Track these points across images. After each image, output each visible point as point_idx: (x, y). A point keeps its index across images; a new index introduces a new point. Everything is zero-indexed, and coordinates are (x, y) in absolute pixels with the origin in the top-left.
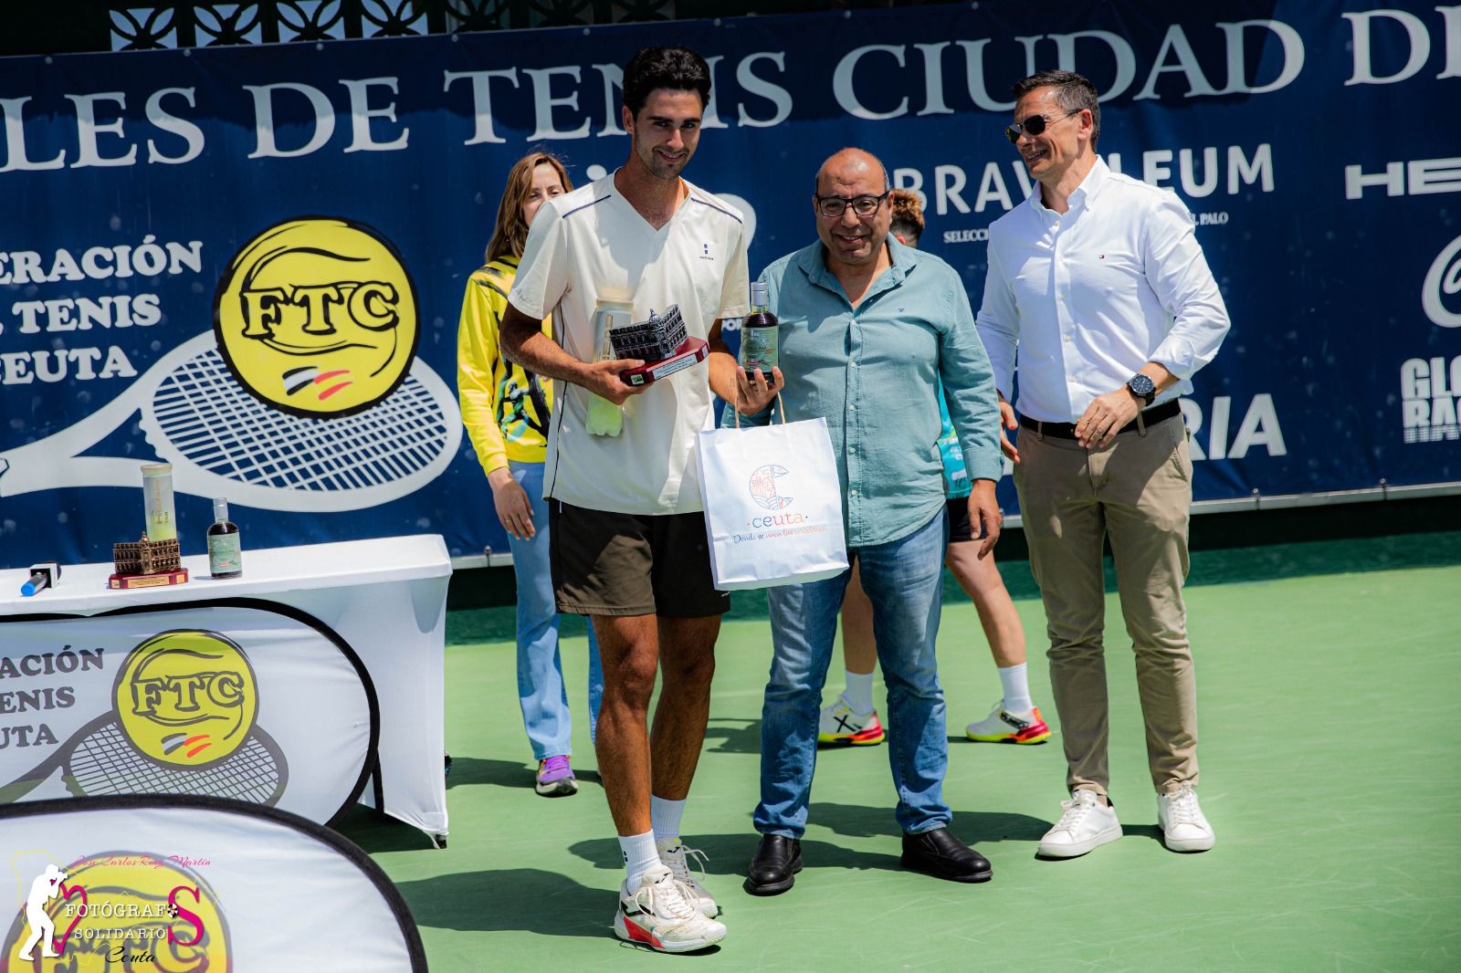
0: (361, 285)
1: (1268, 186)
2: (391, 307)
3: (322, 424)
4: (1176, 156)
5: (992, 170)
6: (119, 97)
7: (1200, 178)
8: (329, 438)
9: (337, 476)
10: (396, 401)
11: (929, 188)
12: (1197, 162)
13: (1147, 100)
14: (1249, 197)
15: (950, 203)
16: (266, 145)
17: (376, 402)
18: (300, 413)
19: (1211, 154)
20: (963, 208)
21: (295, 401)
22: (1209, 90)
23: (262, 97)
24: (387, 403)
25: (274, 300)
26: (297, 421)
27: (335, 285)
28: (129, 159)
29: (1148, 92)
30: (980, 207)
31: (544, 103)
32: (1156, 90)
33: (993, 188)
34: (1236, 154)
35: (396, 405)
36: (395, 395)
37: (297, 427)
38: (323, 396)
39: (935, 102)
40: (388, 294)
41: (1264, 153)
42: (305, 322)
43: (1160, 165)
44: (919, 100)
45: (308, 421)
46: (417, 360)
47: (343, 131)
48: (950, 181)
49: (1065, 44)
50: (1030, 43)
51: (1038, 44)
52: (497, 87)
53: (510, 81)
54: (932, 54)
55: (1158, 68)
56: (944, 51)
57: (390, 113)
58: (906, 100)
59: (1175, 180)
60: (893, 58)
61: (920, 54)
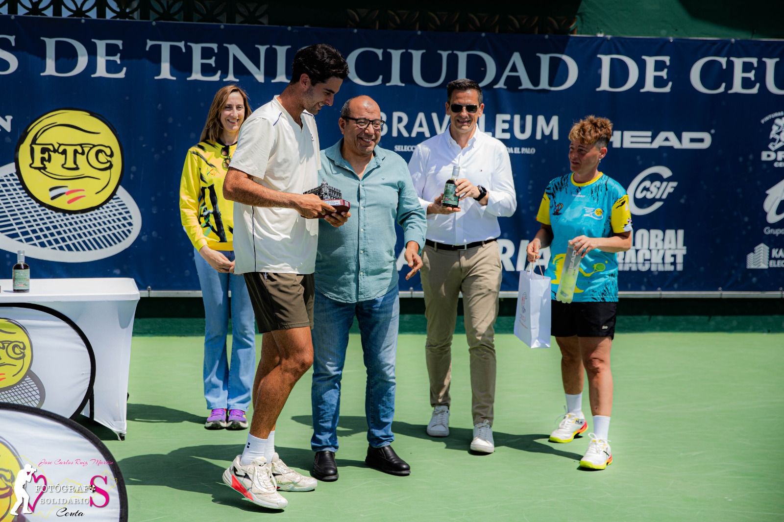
0: (94, 146)
1: (556, 137)
2: (109, 159)
3: (68, 216)
4: (512, 118)
5: (421, 116)
7: (523, 130)
8: (71, 224)
9: (74, 244)
10: (108, 207)
11: (389, 123)
12: (522, 122)
13: (500, 88)
14: (546, 142)
15: (399, 131)
16: (50, 68)
17: (97, 207)
18: (57, 210)
19: (529, 118)
20: (405, 134)
21: (55, 203)
22: (531, 87)
23: (50, 44)
24: (103, 208)
25: (48, 150)
26: (55, 214)
27: (81, 145)
29: (501, 85)
30: (414, 135)
31: (197, 61)
32: (505, 84)
33: (421, 125)
34: (541, 119)
35: (107, 210)
36: (108, 205)
37: (54, 217)
38: (70, 202)
39: (395, 80)
40: (108, 152)
41: (555, 120)
42: (63, 162)
43: (504, 121)
44: (387, 78)
45: (61, 214)
46: (120, 187)
47: (92, 66)
48: (400, 120)
49: (462, 57)
50: (445, 54)
51: (449, 56)
52: (174, 50)
53: (180, 48)
54: (396, 55)
55: (507, 73)
56: (402, 54)
57: (117, 59)
58: (381, 77)
59: (510, 130)
60: (376, 55)
61: (390, 55)
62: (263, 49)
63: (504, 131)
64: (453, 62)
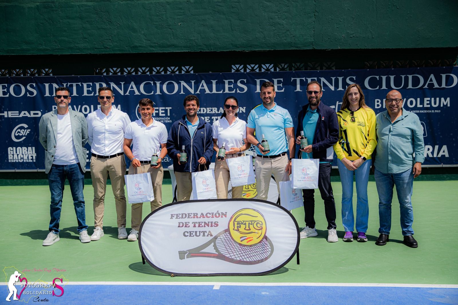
1: (449, 105)
4: (431, 99)
6: (233, 81)
7: (435, 103)
11: (382, 103)
12: (435, 100)
13: (426, 88)
14: (445, 107)
19: (438, 99)
22: (438, 87)
23: (258, 81)
28: (234, 92)
29: (426, 87)
32: (427, 86)
34: (443, 99)
39: (384, 87)
41: (448, 99)
43: (427, 101)
44: (381, 86)
49: (410, 77)
50: (403, 76)
51: (405, 77)
52: (301, 81)
53: (303, 80)
54: (384, 78)
55: (428, 82)
56: (386, 77)
57: (281, 85)
58: (378, 86)
59: (430, 104)
60: (376, 78)
61: (382, 78)
62: (333, 79)
63: (427, 104)
64: (407, 79)
